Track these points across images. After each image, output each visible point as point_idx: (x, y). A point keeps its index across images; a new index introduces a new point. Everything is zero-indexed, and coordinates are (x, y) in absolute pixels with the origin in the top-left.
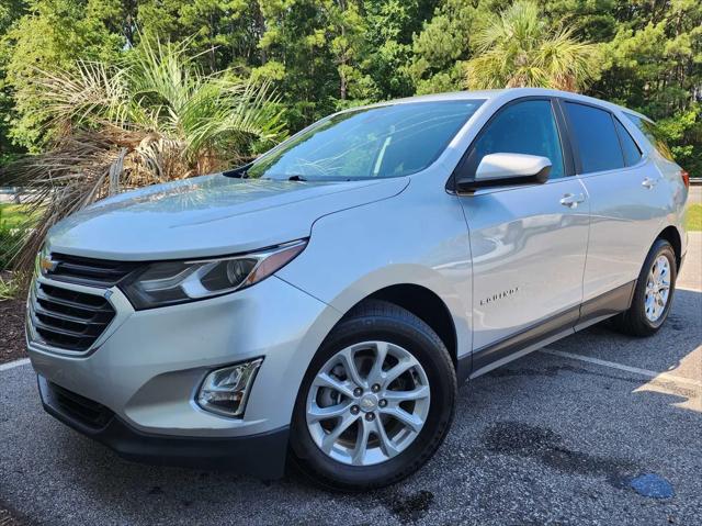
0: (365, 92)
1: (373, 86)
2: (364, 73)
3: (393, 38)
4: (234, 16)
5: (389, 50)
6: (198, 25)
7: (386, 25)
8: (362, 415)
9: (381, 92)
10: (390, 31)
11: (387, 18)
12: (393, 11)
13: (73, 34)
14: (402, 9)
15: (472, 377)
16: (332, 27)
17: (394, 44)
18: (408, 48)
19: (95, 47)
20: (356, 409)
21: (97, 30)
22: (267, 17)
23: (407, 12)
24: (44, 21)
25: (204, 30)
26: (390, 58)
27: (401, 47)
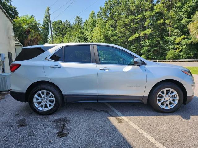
0: (176, 34)
1: (178, 32)
2: (176, 29)
3: (185, 18)
4: (139, 19)
5: (184, 21)
6: (130, 23)
7: (183, 14)
9: (181, 33)
10: (185, 15)
11: (183, 12)
12: (186, 10)
13: (103, 30)
14: (189, 9)
16: (166, 18)
17: (186, 19)
18: (190, 20)
19: (108, 32)
21: (108, 28)
22: (147, 18)
23: (190, 9)
24: (98, 28)
25: (132, 24)
26: (184, 23)
27: (188, 20)
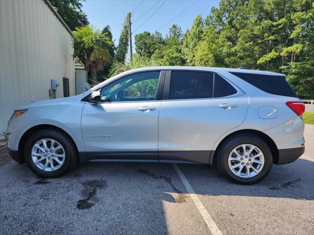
4: (280, 27)
6: (263, 33)
8: (47, 158)
15: (91, 161)
19: (221, 49)
20: (45, 156)
21: (223, 43)
22: (297, 24)
24: (205, 42)
25: (266, 35)
